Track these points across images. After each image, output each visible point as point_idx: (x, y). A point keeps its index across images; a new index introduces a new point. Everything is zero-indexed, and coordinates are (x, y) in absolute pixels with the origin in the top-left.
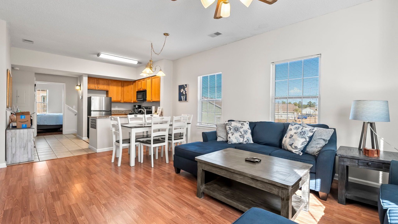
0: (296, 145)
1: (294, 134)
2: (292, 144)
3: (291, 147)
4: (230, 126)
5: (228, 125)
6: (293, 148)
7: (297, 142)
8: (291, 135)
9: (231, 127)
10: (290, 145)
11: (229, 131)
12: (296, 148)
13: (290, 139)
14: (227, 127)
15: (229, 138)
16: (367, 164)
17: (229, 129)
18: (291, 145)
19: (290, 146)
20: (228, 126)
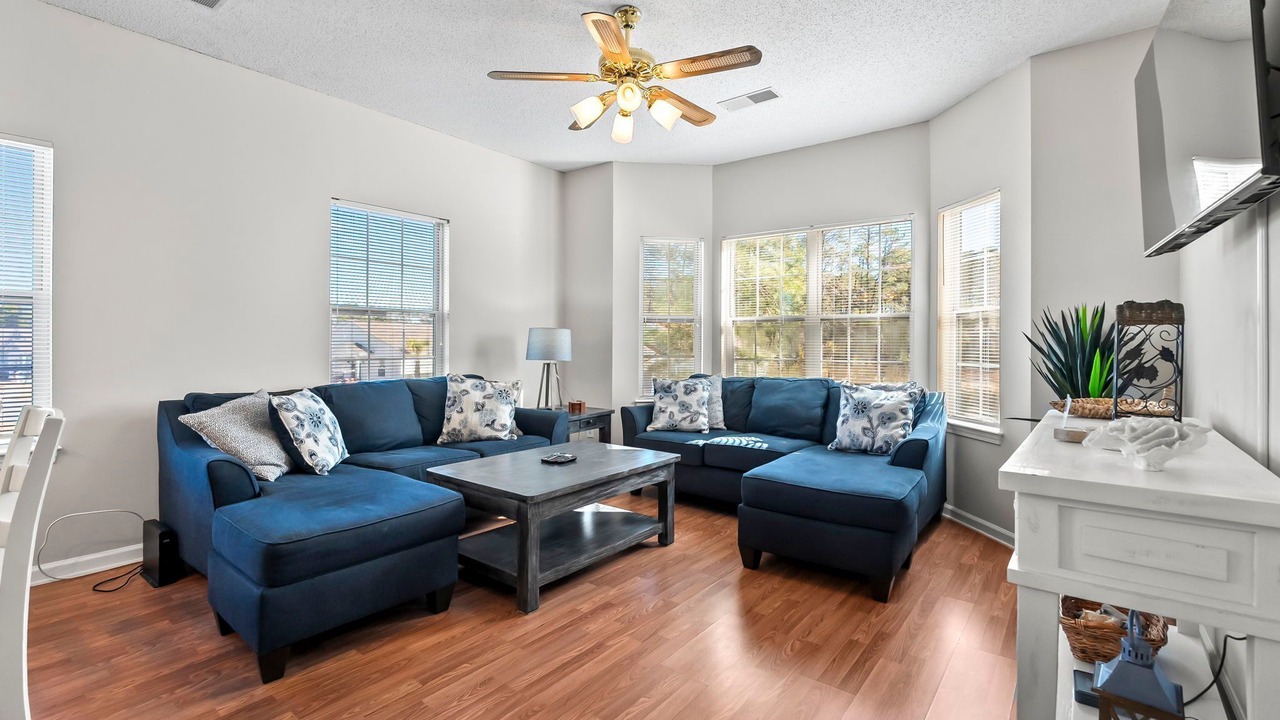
0: (503, 422)
1: (486, 401)
2: (493, 422)
3: (494, 429)
4: (296, 413)
5: (287, 410)
6: (497, 430)
7: (499, 414)
8: (477, 404)
9: (302, 416)
10: (487, 425)
11: (299, 430)
12: (504, 426)
13: (478, 413)
14: (284, 416)
15: (312, 455)
16: (588, 423)
17: (296, 422)
18: (491, 424)
19: (487, 428)
20: (291, 415)
